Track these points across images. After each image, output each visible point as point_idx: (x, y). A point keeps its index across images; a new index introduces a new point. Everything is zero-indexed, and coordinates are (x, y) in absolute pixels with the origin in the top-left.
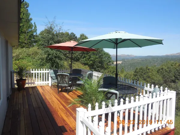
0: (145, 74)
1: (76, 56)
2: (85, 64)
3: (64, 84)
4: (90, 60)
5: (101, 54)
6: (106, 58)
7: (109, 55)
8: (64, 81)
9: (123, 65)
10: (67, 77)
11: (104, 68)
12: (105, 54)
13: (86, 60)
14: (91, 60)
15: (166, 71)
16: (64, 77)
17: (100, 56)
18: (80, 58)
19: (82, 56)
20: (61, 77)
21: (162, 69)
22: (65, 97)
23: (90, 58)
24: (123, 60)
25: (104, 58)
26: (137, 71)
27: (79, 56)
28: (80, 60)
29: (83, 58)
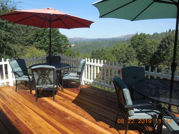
0: (101, 56)
1: (28, 39)
2: (41, 48)
3: (47, 84)
4: (45, 43)
5: (57, 37)
6: (63, 41)
7: (66, 38)
8: (47, 80)
9: (76, 48)
10: (52, 72)
11: (62, 52)
12: (61, 36)
13: (41, 44)
14: (47, 43)
15: (119, 53)
16: (47, 72)
17: (57, 39)
18: (33, 41)
19: (36, 39)
20: (40, 72)
21: (116, 50)
22: (54, 108)
23: (45, 41)
24: (75, 43)
25: (60, 41)
26: (94, 53)
27: (32, 39)
28: (34, 44)
29: (37, 41)
